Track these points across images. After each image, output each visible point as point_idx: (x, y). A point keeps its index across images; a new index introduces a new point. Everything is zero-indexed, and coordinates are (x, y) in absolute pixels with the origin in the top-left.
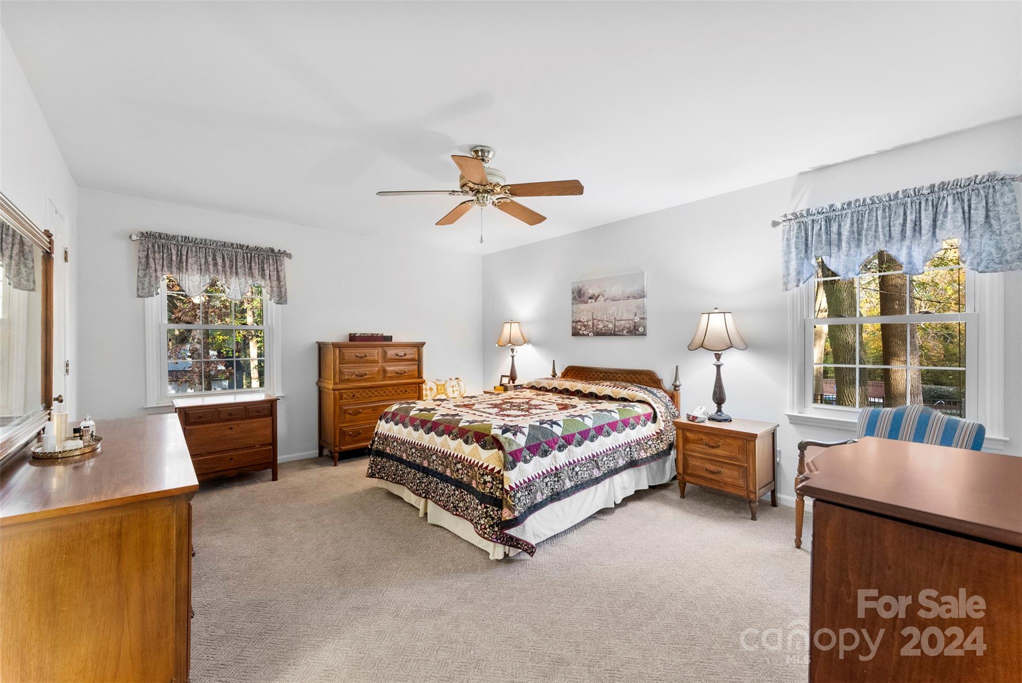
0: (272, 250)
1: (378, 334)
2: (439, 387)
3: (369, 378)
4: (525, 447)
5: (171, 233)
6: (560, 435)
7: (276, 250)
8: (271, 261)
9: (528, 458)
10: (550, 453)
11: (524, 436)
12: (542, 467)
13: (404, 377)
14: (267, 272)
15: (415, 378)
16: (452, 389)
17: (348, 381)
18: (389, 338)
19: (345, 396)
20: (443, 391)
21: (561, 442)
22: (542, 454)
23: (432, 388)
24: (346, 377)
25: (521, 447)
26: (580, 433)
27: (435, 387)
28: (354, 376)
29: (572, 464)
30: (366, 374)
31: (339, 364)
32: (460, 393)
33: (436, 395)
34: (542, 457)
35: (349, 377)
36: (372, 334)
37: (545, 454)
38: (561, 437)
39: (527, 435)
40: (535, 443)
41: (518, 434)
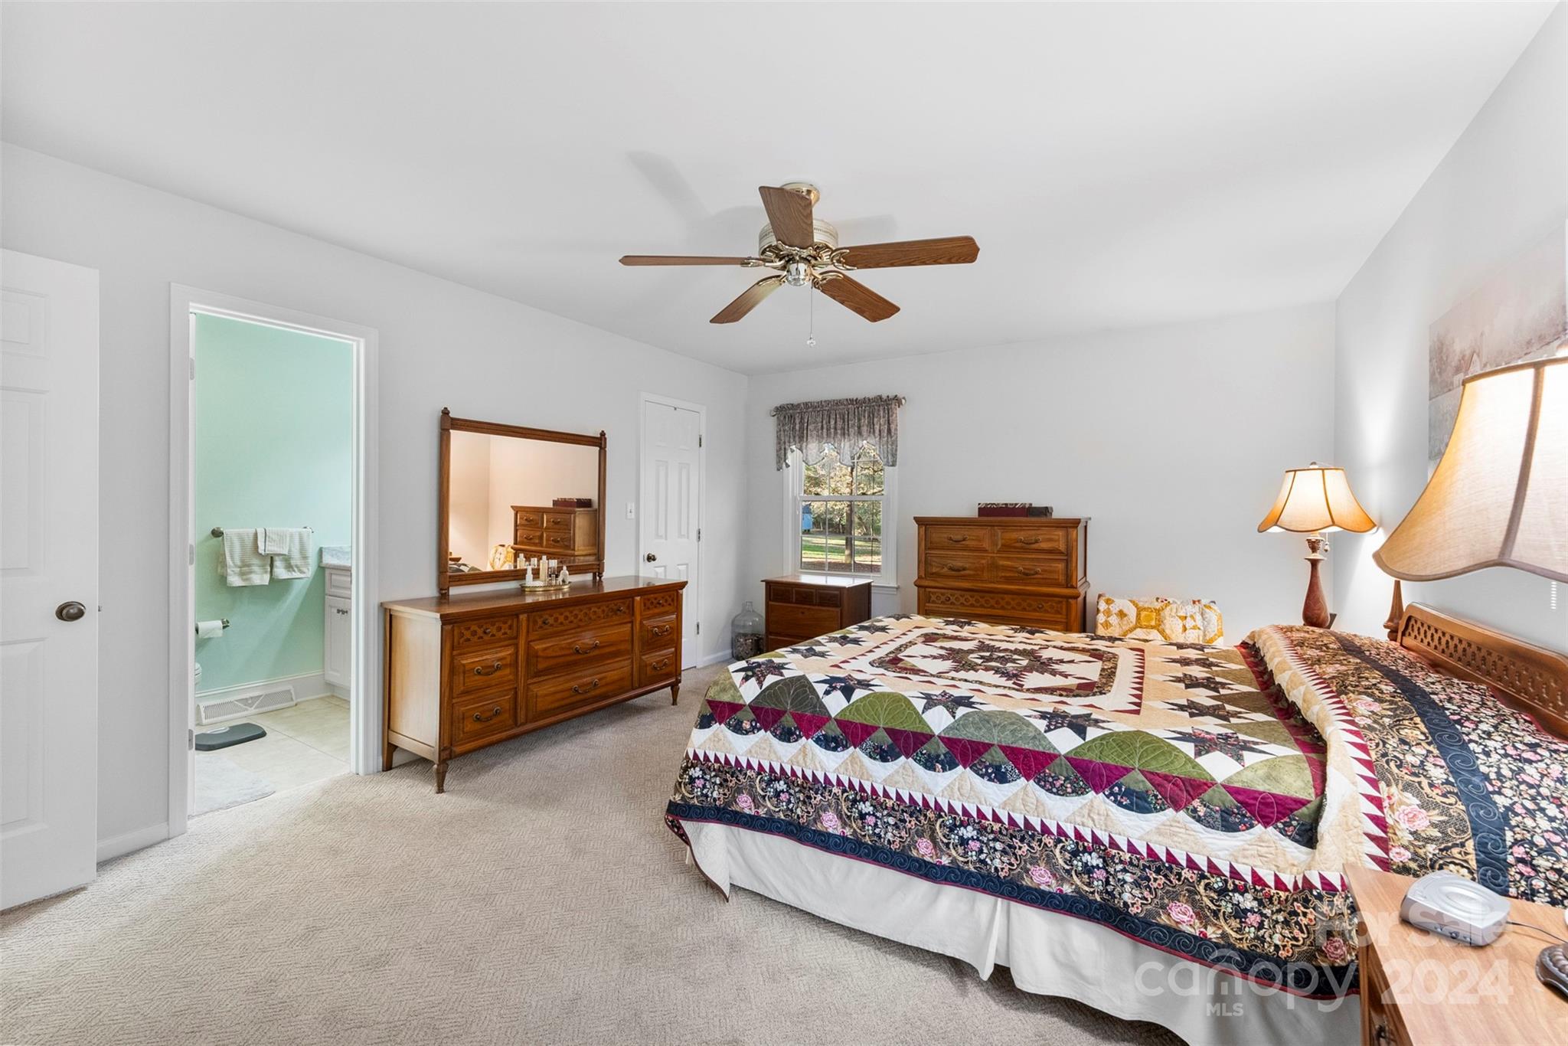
0: (880, 397)
1: (1016, 504)
2: (1143, 614)
3: (969, 575)
4: (750, 705)
5: (795, 402)
6: (833, 716)
7: (884, 397)
8: (882, 413)
9: (746, 725)
10: (796, 741)
11: (758, 688)
12: (773, 756)
13: (1035, 581)
14: (877, 427)
15: (1059, 585)
16: (1180, 623)
17: (937, 575)
18: (1045, 511)
19: (933, 598)
20: (1153, 623)
21: (832, 729)
22: (781, 734)
23: (1125, 611)
24: (934, 570)
25: (741, 702)
26: (891, 732)
27: (1132, 612)
28: (946, 569)
29: (854, 789)
30: (964, 569)
31: (926, 549)
32: (1205, 635)
33: (1135, 628)
34: (780, 739)
35: (938, 569)
36: (1006, 504)
37: (786, 736)
38: (836, 720)
39: (763, 688)
40: (773, 706)
41: (753, 680)
